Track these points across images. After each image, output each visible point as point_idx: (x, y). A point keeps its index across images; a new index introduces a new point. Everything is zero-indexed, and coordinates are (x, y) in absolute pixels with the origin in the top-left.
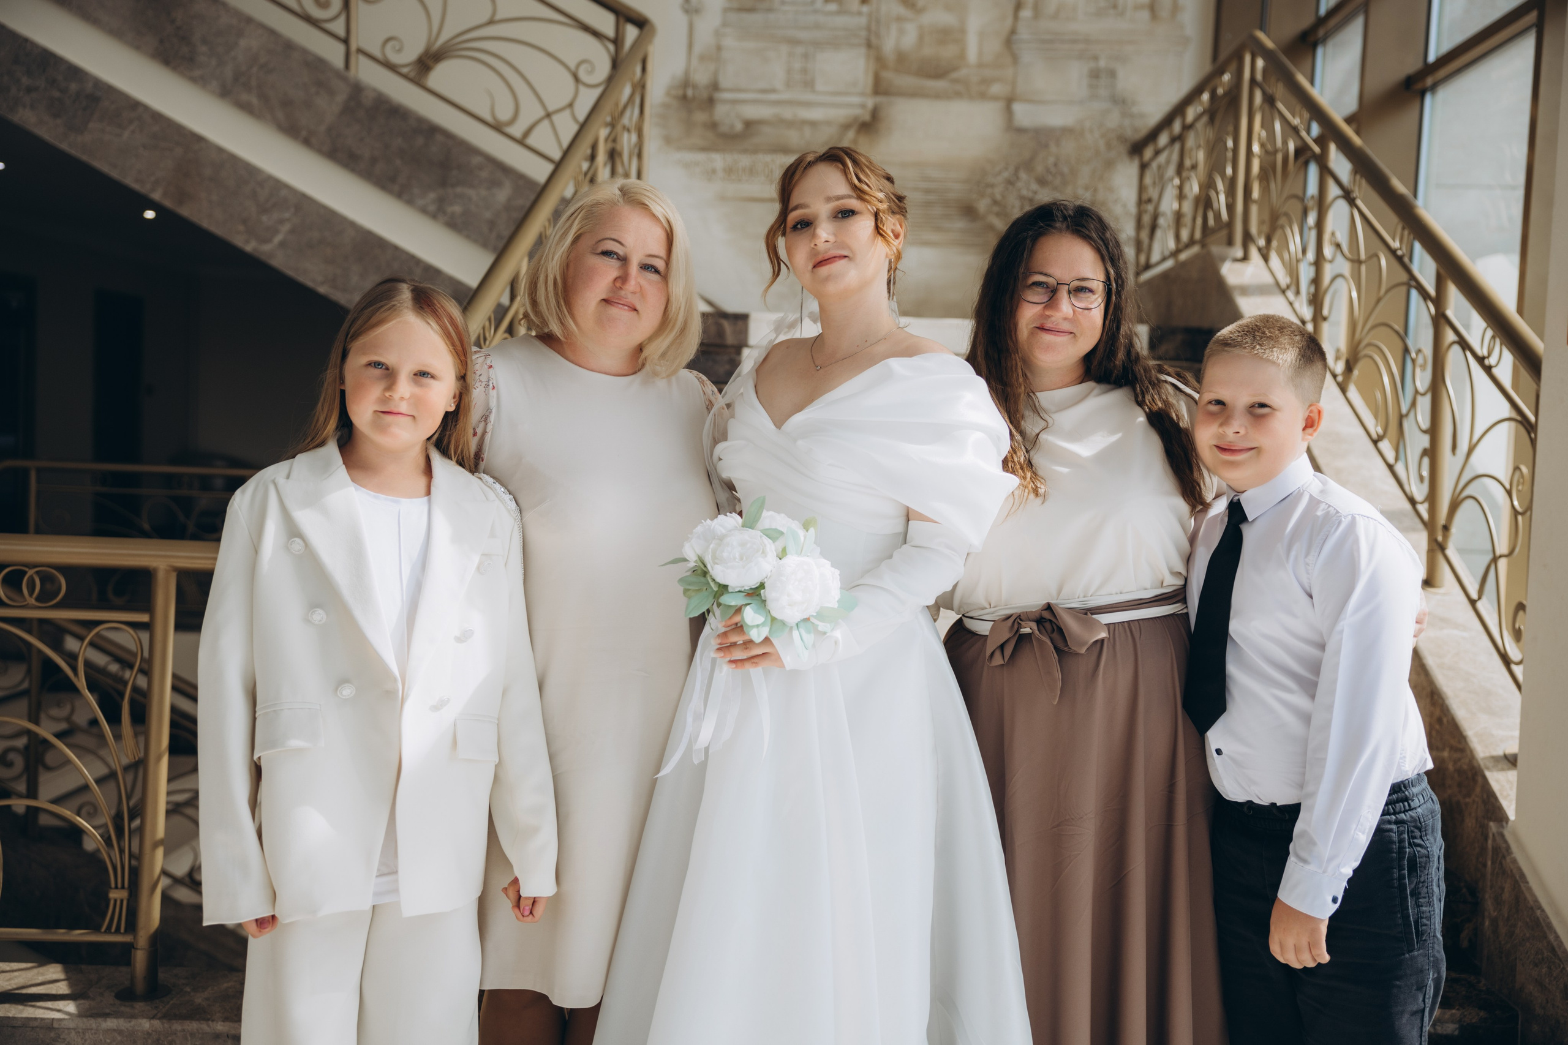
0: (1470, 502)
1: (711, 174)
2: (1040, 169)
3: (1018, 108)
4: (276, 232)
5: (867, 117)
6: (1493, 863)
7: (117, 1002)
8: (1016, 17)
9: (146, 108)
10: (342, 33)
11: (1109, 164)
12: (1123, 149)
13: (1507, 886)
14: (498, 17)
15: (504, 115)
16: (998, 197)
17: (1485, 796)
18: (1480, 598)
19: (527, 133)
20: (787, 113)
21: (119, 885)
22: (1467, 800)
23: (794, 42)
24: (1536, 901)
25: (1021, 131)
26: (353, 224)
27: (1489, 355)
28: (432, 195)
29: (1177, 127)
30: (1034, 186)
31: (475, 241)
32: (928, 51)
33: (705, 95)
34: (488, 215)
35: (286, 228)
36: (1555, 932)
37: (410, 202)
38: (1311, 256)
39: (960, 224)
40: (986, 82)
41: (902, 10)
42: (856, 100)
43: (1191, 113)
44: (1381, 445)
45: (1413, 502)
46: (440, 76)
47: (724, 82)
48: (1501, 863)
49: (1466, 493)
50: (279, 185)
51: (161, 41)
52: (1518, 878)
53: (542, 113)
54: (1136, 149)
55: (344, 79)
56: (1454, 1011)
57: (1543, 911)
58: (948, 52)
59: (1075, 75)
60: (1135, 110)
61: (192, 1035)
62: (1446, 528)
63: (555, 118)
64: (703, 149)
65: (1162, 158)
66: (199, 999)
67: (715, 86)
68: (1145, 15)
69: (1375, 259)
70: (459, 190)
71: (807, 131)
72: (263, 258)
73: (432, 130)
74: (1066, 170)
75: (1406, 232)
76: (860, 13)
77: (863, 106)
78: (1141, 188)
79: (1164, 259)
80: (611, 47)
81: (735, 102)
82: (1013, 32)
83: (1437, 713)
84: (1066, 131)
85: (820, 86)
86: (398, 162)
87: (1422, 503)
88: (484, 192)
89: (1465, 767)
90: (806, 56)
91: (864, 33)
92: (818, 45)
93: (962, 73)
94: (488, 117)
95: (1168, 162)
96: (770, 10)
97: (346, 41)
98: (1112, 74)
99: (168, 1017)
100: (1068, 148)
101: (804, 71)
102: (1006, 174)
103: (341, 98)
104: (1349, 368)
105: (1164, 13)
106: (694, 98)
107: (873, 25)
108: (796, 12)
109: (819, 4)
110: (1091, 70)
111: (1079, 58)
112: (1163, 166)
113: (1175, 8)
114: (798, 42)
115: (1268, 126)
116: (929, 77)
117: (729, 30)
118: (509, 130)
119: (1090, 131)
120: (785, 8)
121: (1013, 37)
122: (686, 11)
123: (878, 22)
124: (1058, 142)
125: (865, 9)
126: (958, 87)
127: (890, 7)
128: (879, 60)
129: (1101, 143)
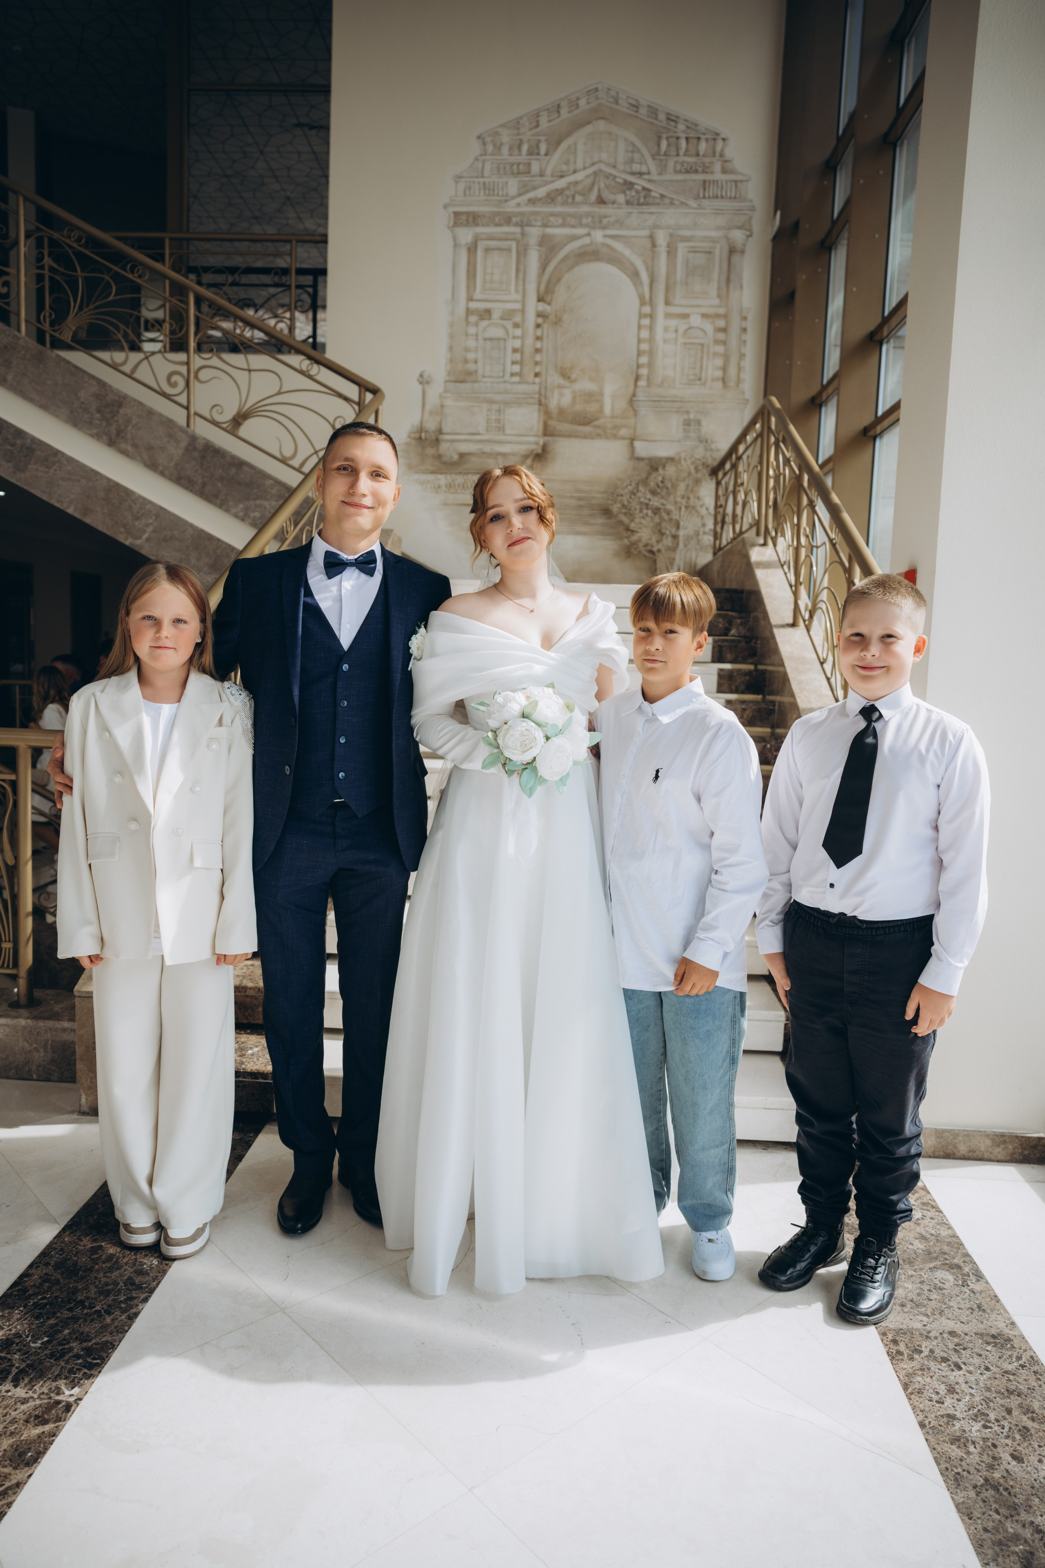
1: (437, 488)
2: (652, 484)
3: (637, 444)
4: (145, 532)
5: (540, 451)
7: (9, 1009)
8: (636, 385)
9: (63, 454)
10: (185, 403)
11: (697, 482)
12: (706, 472)
14: (283, 390)
15: (288, 453)
16: (626, 503)
19: (303, 464)
20: (487, 448)
21: (7, 940)
23: (492, 402)
25: (640, 459)
26: (192, 526)
28: (241, 506)
29: (734, 457)
30: (649, 496)
32: (579, 407)
33: (434, 437)
35: (150, 529)
37: (227, 511)
39: (600, 520)
40: (616, 427)
41: (561, 381)
42: (532, 439)
43: (741, 448)
46: (247, 429)
47: (445, 429)
50: (146, 501)
51: (72, 412)
53: (312, 451)
54: (714, 472)
55: (185, 432)
58: (592, 408)
59: (675, 423)
60: (713, 446)
61: (50, 1029)
64: (433, 472)
65: (727, 478)
66: (57, 1008)
67: (440, 431)
68: (720, 384)
70: (258, 502)
72: (136, 549)
73: (240, 464)
74: (669, 485)
75: (837, 530)
76: (534, 383)
77: (537, 443)
78: (717, 497)
79: (728, 544)
80: (356, 407)
81: (453, 441)
82: (634, 395)
84: (671, 459)
85: (508, 431)
86: (220, 485)
90: (499, 411)
91: (537, 396)
92: (506, 403)
93: (602, 422)
94: (278, 455)
95: (730, 479)
96: (475, 382)
97: (187, 408)
98: (699, 423)
99: (36, 1018)
100: (670, 471)
101: (498, 420)
102: (630, 488)
103: (184, 444)
104: (811, 617)
105: (732, 384)
106: (426, 439)
107: (543, 391)
108: (492, 382)
109: (507, 377)
110: (685, 420)
111: (678, 412)
112: (727, 484)
113: (739, 381)
114: (493, 402)
115: (777, 459)
116: (580, 424)
117: (449, 395)
118: (291, 463)
119: (685, 460)
120: (485, 380)
121: (634, 399)
122: (421, 383)
123: (546, 388)
124: (664, 467)
125: (537, 380)
126: (599, 431)
127: (554, 379)
128: (547, 413)
129: (692, 468)
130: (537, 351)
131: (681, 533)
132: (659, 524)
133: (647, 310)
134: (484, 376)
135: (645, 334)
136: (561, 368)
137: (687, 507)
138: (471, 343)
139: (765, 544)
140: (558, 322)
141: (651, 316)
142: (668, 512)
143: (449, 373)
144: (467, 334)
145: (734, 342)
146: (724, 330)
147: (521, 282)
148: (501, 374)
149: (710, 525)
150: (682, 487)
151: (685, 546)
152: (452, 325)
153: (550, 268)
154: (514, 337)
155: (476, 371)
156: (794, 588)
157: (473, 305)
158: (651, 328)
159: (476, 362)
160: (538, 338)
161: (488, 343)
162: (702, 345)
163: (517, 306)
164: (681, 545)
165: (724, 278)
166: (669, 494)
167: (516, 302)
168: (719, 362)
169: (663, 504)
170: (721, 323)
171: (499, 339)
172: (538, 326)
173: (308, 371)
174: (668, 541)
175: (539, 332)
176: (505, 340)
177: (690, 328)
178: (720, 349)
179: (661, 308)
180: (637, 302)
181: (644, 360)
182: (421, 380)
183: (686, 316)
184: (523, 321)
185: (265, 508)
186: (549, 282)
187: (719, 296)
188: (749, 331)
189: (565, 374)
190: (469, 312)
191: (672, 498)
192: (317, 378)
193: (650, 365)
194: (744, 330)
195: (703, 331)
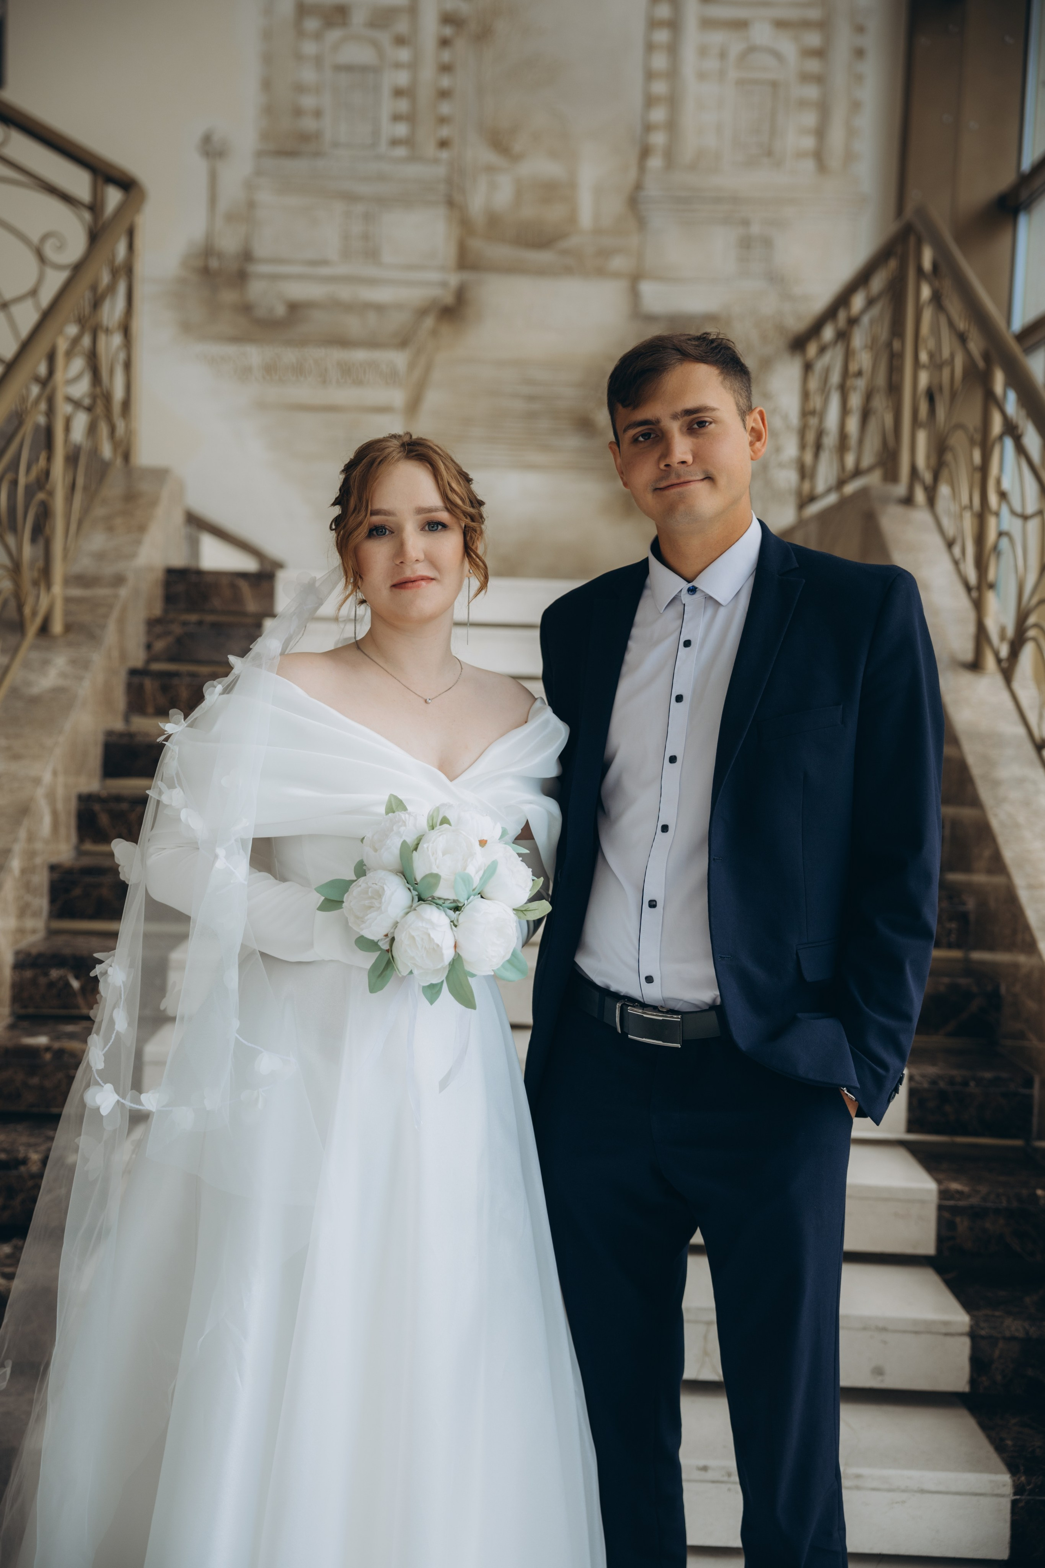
1: (244, 373)
3: (647, 289)
5: (449, 299)
8: (642, 168)
12: (782, 345)
20: (345, 293)
23: (351, 198)
25: (651, 318)
29: (842, 320)
32: (528, 212)
33: (234, 266)
38: (976, 504)
39: (573, 441)
40: (605, 253)
41: (493, 158)
42: (434, 276)
43: (858, 302)
47: (259, 251)
54: (798, 344)
58: (554, 214)
59: (722, 243)
63: (13, 308)
64: (235, 339)
65: (827, 358)
67: (247, 256)
68: (809, 165)
71: (372, 317)
76: (436, 161)
77: (444, 284)
78: (805, 395)
79: (829, 491)
80: (87, 216)
81: (275, 277)
82: (638, 187)
85: (387, 258)
90: (367, 217)
91: (443, 188)
92: (383, 202)
93: (573, 242)
95: (833, 360)
96: (317, 154)
98: (768, 243)
101: (366, 237)
104: (1013, 654)
105: (835, 163)
106: (218, 271)
107: (455, 177)
108: (353, 158)
109: (383, 148)
110: (741, 239)
111: (726, 222)
112: (827, 372)
113: (848, 157)
114: (357, 198)
115: (936, 330)
116: (530, 247)
117: (264, 181)
120: (339, 152)
121: (639, 194)
122: (206, 155)
123: (461, 172)
125: (444, 155)
126: (568, 260)
127: (477, 153)
128: (465, 223)
130: (444, 94)
133: (664, 11)
134: (335, 145)
135: (660, 62)
136: (493, 130)
138: (308, 75)
139: (908, 501)
140: (484, 35)
141: (674, 25)
143: (265, 136)
144: (299, 57)
145: (839, 79)
146: (820, 53)
148: (370, 141)
149: (791, 449)
152: (267, 35)
154: (398, 66)
155: (319, 134)
156: (975, 595)
158: (673, 49)
159: (318, 114)
160: (446, 68)
161: (343, 76)
162: (774, 85)
168: (810, 119)
170: (814, 39)
171: (364, 69)
172: (444, 43)
175: (446, 56)
176: (377, 70)
177: (751, 49)
178: (812, 92)
179: (692, 9)
181: (658, 115)
182: (205, 148)
183: (740, 25)
184: (414, 32)
188: (870, 54)
189: (499, 142)
190: (301, 9)
192: (5, 151)
193: (672, 126)
194: (859, 53)
195: (777, 55)
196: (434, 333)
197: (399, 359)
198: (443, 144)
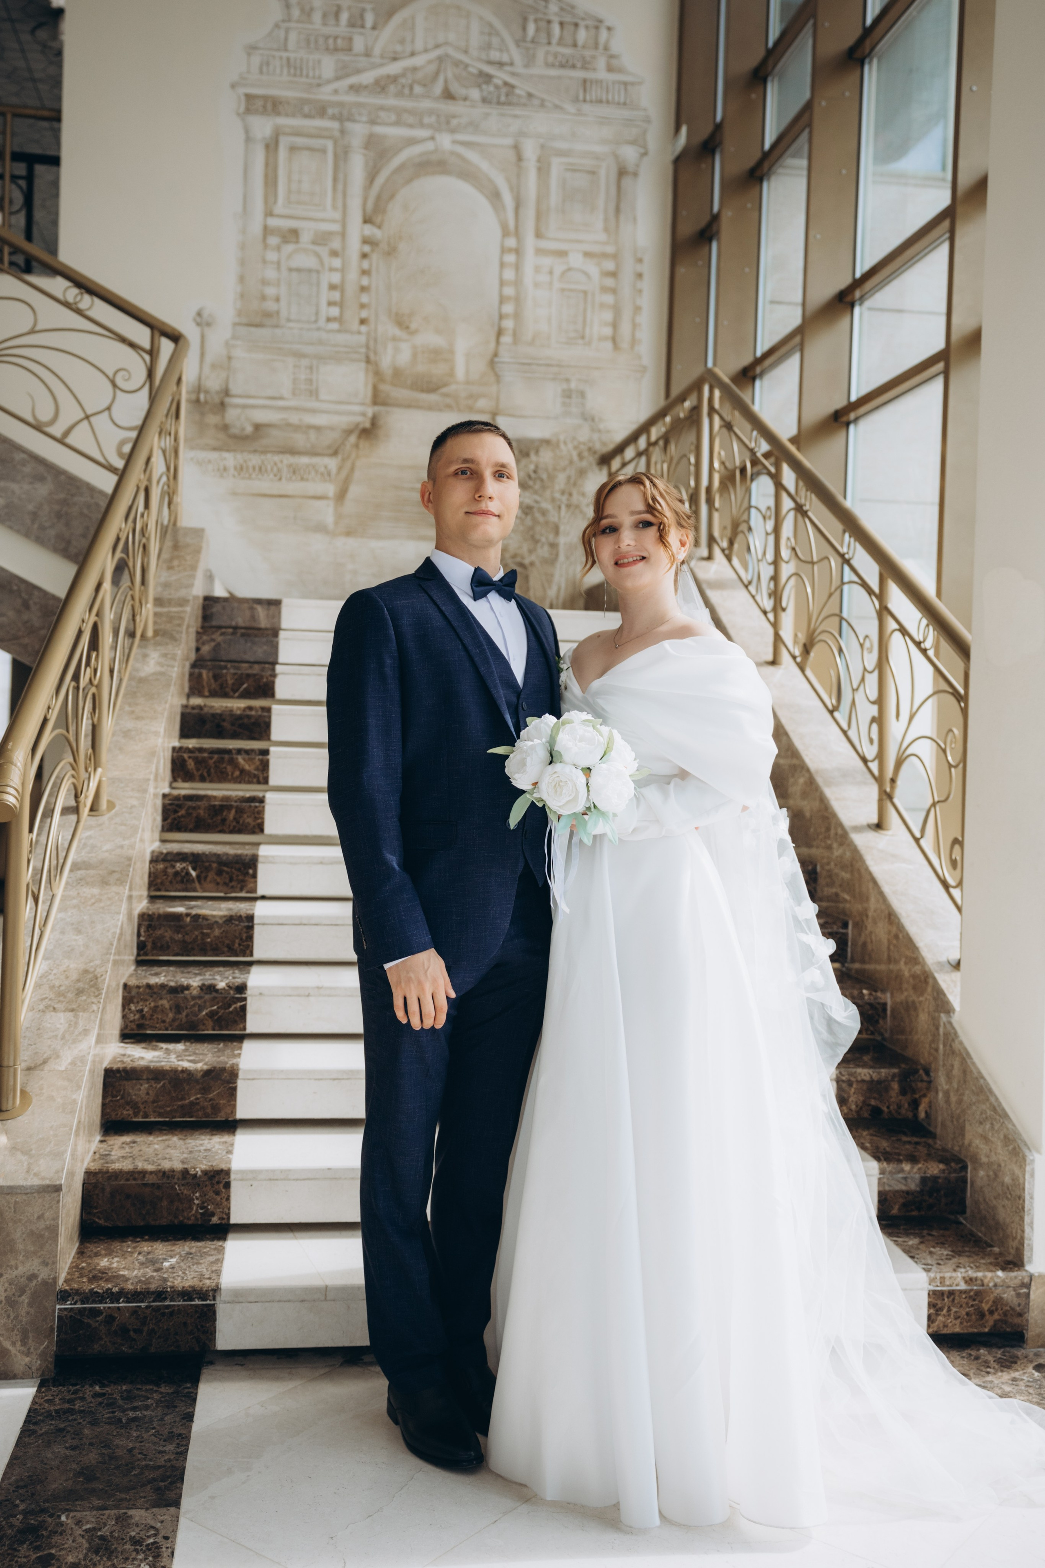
0: (913, 758)
1: (223, 471)
5: (368, 425)
6: (944, 1045)
8: (498, 342)
11: (582, 473)
12: (592, 460)
13: (956, 1064)
14: (38, 328)
15: (44, 415)
17: (935, 994)
18: (922, 837)
19: (67, 433)
20: (294, 418)
22: (921, 999)
23: (300, 355)
24: (979, 1072)
27: (924, 641)
29: (642, 442)
31: (18, 531)
32: (421, 368)
33: (217, 400)
34: (30, 507)
36: (995, 1096)
38: (770, 557)
40: (473, 397)
41: (397, 332)
42: (357, 408)
43: (654, 431)
44: (836, 714)
45: (865, 760)
47: (234, 390)
48: (951, 1046)
49: (909, 752)
52: (965, 1055)
53: (82, 415)
54: (605, 460)
56: (920, 1166)
57: (985, 1080)
58: (438, 370)
59: (551, 393)
60: (602, 426)
62: (893, 781)
63: (92, 419)
64: (215, 449)
67: (227, 392)
68: (609, 345)
69: (826, 561)
71: (313, 435)
74: (544, 476)
76: (359, 333)
77: (364, 414)
80: (147, 358)
81: (244, 407)
82: (496, 355)
83: (894, 930)
84: (547, 442)
85: (323, 396)
87: (873, 761)
88: (26, 487)
89: (918, 972)
90: (311, 368)
91: (363, 350)
92: (320, 358)
93: (450, 388)
94: (29, 418)
96: (277, 326)
98: (582, 394)
100: (546, 457)
104: (807, 650)
105: (625, 345)
106: (206, 402)
107: (372, 343)
108: (301, 329)
109: (322, 322)
110: (564, 391)
111: (554, 379)
113: (634, 342)
114: (303, 356)
115: (727, 446)
116: (422, 391)
117: (239, 343)
118: (49, 430)
119: (565, 443)
120: (291, 325)
121: (496, 360)
122: (198, 324)
123: (376, 340)
124: (537, 452)
125: (364, 328)
126: (448, 401)
127: (387, 328)
128: (378, 373)
129: (575, 454)
130: (363, 289)
131: (562, 540)
132: (531, 528)
133: (511, 242)
134: (289, 320)
135: (509, 274)
136: (397, 314)
137: (568, 506)
138: (271, 274)
139: (710, 558)
140: (391, 252)
141: (518, 251)
142: (544, 513)
143: (239, 313)
144: (264, 262)
145: (626, 291)
146: (614, 274)
147: (340, 195)
148: (313, 318)
150: (561, 480)
151: (567, 558)
152: (243, 247)
153: (380, 180)
154: (331, 270)
155: (278, 313)
156: (771, 616)
157: (273, 222)
158: (518, 267)
159: (277, 300)
160: (364, 272)
161: (295, 275)
162: (585, 293)
163: (336, 227)
164: (562, 557)
165: (612, 206)
166: (544, 488)
167: (334, 221)
168: (608, 316)
169: (537, 502)
170: (610, 266)
171: (310, 271)
172: (364, 256)
173: (76, 303)
174: (544, 551)
175: (366, 265)
176: (318, 272)
177: (569, 269)
178: (609, 299)
179: (530, 242)
180: (498, 232)
181: (508, 308)
182: (198, 320)
183: (563, 254)
184: (344, 248)
185: (13, 492)
186: (379, 198)
187: (606, 230)
188: (646, 277)
189: (401, 322)
190: (267, 231)
191: (548, 493)
192: (90, 313)
193: (517, 316)
194: (640, 276)
195: (586, 274)
196: (357, 446)
197: (332, 463)
198: (363, 322)
